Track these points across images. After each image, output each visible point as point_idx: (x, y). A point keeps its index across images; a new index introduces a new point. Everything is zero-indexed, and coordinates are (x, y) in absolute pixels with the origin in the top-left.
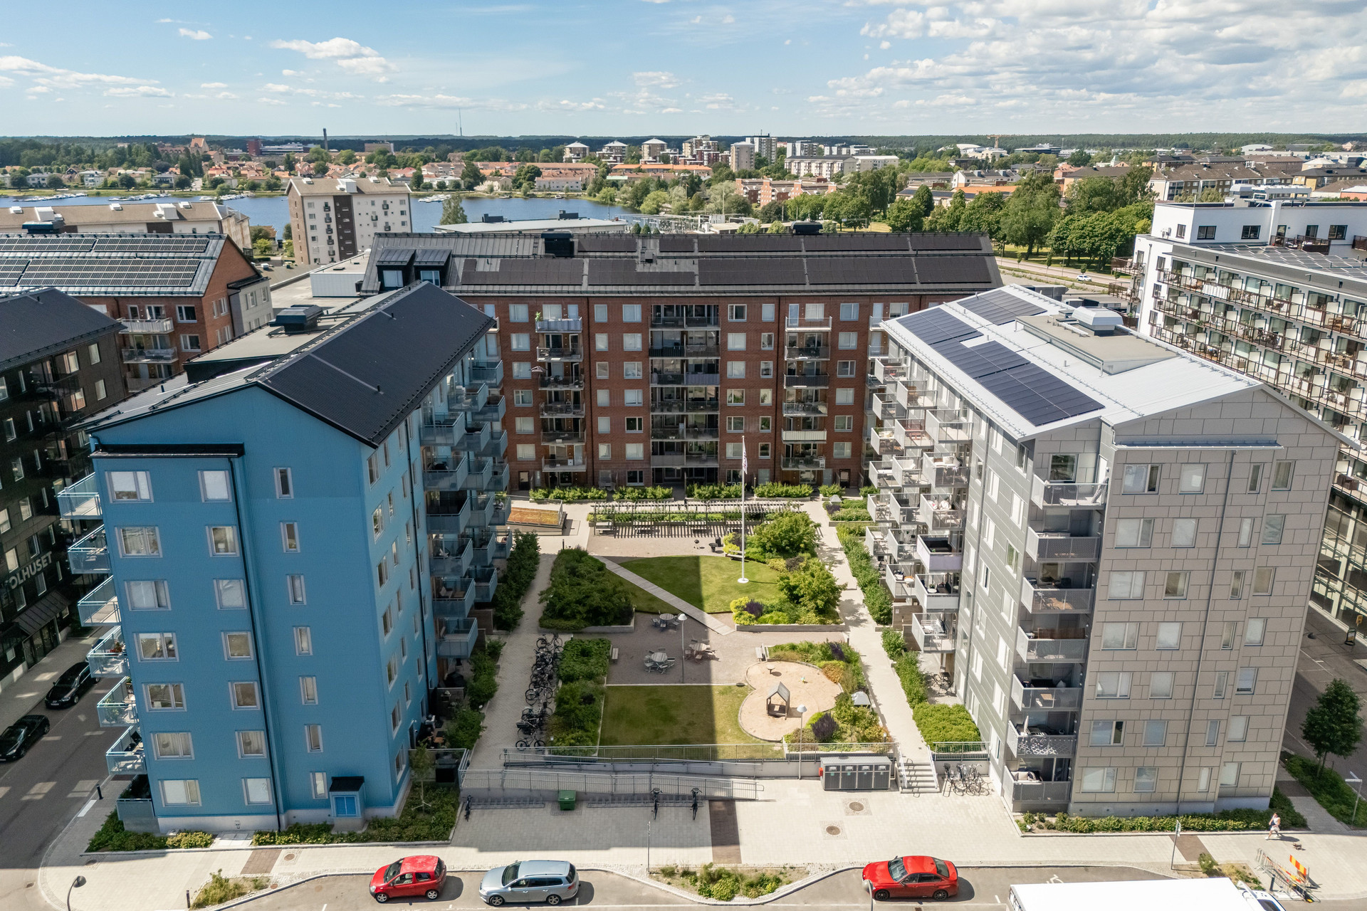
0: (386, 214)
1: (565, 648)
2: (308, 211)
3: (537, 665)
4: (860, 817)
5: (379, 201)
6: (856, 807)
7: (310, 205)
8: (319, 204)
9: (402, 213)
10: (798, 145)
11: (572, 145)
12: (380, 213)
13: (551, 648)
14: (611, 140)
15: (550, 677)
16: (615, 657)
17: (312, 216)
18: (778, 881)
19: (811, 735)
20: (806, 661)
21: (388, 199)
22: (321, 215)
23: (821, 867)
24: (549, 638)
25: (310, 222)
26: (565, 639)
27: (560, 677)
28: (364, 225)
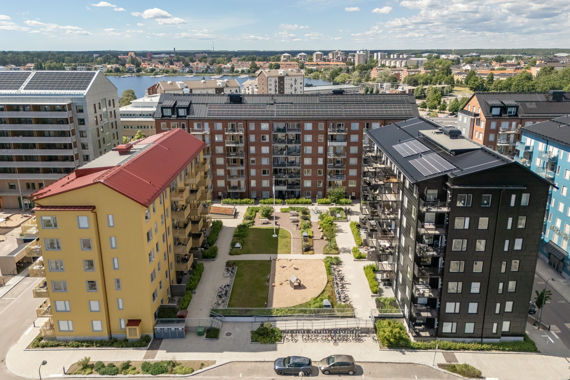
0: (295, 84)
2: (269, 83)
5: (293, 79)
7: (271, 80)
8: (273, 80)
9: (301, 83)
10: (379, 54)
11: (284, 55)
12: (293, 84)
14: (300, 52)
17: (271, 85)
21: (297, 78)
22: (273, 84)
25: (269, 87)
28: (288, 88)
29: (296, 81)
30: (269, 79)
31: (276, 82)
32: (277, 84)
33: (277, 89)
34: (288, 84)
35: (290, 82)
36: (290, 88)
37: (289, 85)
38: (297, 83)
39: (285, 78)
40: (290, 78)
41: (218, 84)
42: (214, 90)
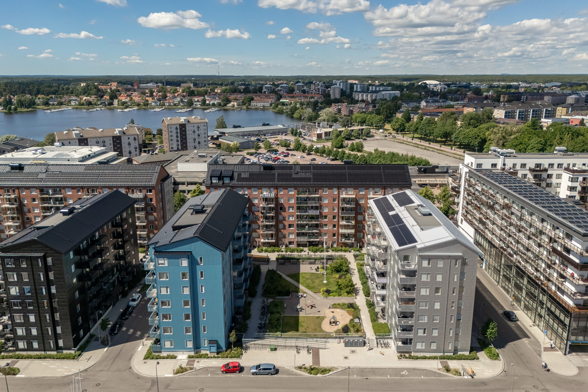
1: (270, 303)
2: (170, 130)
3: (262, 309)
4: (354, 354)
5: (196, 126)
6: (353, 352)
7: (171, 128)
8: (174, 127)
11: (266, 86)
12: (196, 130)
13: (266, 303)
15: (266, 313)
16: (285, 306)
17: (171, 132)
18: (330, 371)
19: (342, 331)
20: (342, 308)
21: (199, 125)
22: (174, 131)
23: (342, 367)
24: (265, 300)
25: (170, 134)
26: (270, 300)
27: (269, 313)
28: (190, 134)
29: (198, 127)
30: (169, 126)
31: (177, 128)
32: (179, 131)
33: (179, 135)
34: (190, 131)
35: (192, 128)
36: (193, 134)
37: (192, 132)
38: (199, 129)
39: (187, 126)
40: (192, 125)
41: (115, 133)
42: (111, 138)
